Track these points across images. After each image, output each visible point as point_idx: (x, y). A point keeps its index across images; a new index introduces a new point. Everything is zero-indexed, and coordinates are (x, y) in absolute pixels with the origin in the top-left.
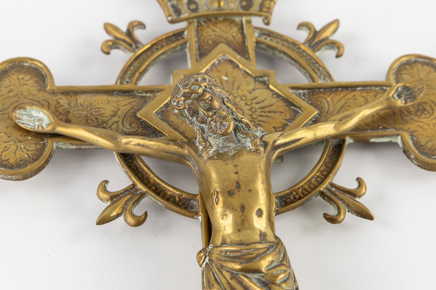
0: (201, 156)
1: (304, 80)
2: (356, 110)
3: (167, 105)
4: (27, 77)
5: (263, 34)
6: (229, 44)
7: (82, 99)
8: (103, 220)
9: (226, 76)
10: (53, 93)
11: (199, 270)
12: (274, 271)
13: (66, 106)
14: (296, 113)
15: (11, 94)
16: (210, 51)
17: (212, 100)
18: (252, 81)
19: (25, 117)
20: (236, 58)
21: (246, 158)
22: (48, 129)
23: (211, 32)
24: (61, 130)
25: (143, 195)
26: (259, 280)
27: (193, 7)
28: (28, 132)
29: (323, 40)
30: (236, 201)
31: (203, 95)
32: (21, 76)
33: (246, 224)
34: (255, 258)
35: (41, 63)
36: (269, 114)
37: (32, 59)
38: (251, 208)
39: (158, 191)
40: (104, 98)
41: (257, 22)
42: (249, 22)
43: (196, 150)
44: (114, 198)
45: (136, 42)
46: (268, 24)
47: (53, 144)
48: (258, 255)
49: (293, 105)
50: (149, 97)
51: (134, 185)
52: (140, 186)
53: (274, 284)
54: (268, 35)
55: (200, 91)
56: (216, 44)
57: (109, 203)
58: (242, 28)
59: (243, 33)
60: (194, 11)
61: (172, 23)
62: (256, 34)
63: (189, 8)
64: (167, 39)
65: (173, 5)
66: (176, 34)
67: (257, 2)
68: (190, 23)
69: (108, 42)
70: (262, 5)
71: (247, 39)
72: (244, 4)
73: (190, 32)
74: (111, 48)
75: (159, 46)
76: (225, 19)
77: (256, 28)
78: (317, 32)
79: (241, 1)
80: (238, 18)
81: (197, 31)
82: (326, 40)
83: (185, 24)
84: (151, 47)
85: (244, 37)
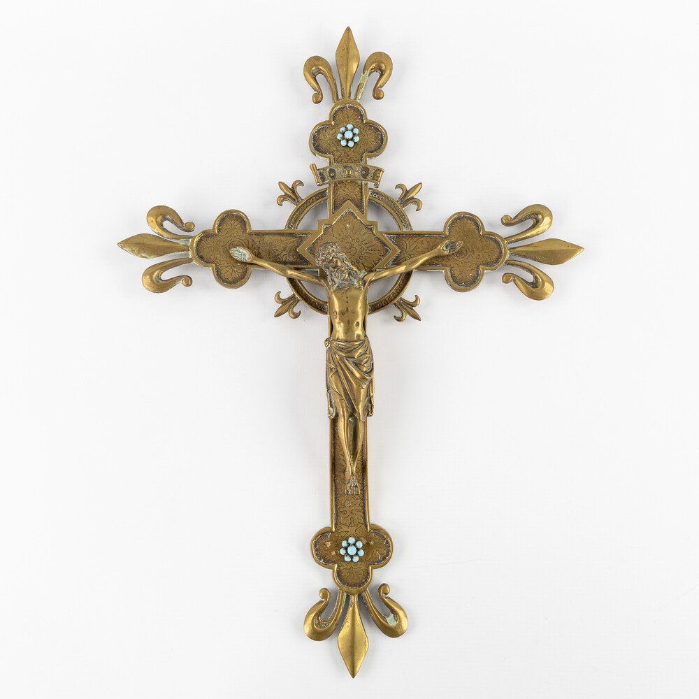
0: (330, 289)
1: (395, 228)
2: (419, 257)
3: (314, 244)
4: (236, 223)
5: (374, 193)
6: (352, 201)
7: (267, 238)
8: (278, 315)
9: (349, 224)
10: (250, 234)
11: (324, 349)
12: (361, 358)
13: (258, 243)
14: (387, 251)
15: (227, 235)
16: (341, 205)
17: (337, 262)
18: (364, 228)
19: (236, 252)
20: (356, 211)
21: (353, 292)
22: (248, 261)
23: (342, 192)
24: (255, 262)
25: (299, 301)
26: (353, 362)
27: (332, 174)
28: (238, 261)
29: (410, 199)
30: (346, 317)
31: (332, 260)
32: (232, 222)
33: (350, 330)
34: (352, 350)
35: (243, 214)
36: (371, 252)
37: (238, 211)
38: (353, 323)
39: (307, 299)
40: (279, 238)
41: (371, 185)
42: (366, 185)
43: (328, 285)
44: (284, 302)
45: (297, 197)
46: (377, 187)
47: (252, 268)
48: (354, 349)
49: (386, 245)
50: (304, 237)
51: (294, 295)
52: (297, 296)
53: (360, 364)
54: (377, 194)
55: (331, 258)
56: (345, 200)
57: (281, 305)
58: (361, 189)
59: (361, 192)
60: (333, 177)
61: (319, 185)
62: (370, 193)
63: (330, 176)
64: (316, 195)
65: (320, 174)
66: (321, 193)
67: (372, 172)
68: (330, 185)
69: (281, 196)
70: (375, 174)
71: (364, 197)
72: (364, 172)
73: (330, 191)
74: (282, 201)
75: (311, 201)
76: (352, 182)
77: (370, 189)
78: (407, 192)
79: (362, 171)
80: (359, 182)
81: (334, 190)
82: (413, 198)
83: (327, 186)
84: (306, 202)
85: (362, 196)
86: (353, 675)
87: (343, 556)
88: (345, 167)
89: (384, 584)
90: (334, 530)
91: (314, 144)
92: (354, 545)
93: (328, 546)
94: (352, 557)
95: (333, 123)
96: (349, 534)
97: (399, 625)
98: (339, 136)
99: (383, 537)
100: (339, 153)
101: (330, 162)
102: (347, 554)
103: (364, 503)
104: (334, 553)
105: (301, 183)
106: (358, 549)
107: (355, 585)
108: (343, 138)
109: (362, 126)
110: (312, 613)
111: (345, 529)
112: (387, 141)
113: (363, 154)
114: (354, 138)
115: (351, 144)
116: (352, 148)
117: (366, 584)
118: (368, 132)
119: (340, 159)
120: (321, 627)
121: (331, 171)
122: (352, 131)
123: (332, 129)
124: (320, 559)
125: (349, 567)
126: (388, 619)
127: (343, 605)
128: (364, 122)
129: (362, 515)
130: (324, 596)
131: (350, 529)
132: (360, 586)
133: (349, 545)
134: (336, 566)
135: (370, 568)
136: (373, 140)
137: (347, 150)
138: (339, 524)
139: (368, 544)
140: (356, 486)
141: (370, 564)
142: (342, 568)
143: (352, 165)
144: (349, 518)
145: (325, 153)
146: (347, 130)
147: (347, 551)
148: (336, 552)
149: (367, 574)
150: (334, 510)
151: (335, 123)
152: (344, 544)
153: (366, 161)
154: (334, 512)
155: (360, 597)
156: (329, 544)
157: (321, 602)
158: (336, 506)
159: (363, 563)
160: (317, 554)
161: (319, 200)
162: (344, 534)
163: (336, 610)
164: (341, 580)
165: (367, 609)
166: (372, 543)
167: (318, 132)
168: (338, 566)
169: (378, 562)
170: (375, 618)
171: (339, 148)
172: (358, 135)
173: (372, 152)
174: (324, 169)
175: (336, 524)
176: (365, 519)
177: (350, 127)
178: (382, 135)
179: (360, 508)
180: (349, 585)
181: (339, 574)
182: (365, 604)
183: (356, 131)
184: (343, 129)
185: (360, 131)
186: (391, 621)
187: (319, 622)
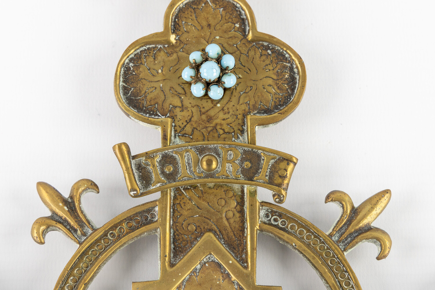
5: (273, 213)
6: (220, 233)
16: (191, 244)
20: (227, 260)
23: (195, 211)
27: (170, 169)
29: (362, 230)
41: (265, 195)
42: (253, 194)
46: (281, 201)
54: (280, 216)
56: (200, 232)
58: (241, 203)
59: (242, 212)
60: (171, 177)
61: (136, 196)
62: (262, 213)
63: (163, 172)
64: (129, 219)
65: (139, 167)
66: (141, 213)
67: (266, 164)
68: (164, 194)
69: (40, 221)
70: (274, 170)
71: (248, 224)
72: (247, 164)
73: (163, 210)
74: (44, 233)
75: (116, 232)
76: (218, 186)
77: (263, 203)
78: (355, 211)
79: (243, 160)
80: (237, 187)
81: (174, 207)
82: (369, 229)
83: (157, 195)
84: (105, 235)
85: (243, 221)
88: (201, 151)
91: (126, 90)
95: (173, 38)
98: (187, 74)
100: (186, 114)
101: (165, 138)
105: (93, 186)
108: (197, 78)
109: (244, 50)
112: (303, 87)
113: (244, 116)
114: (225, 79)
115: (216, 93)
116: (219, 101)
118: (257, 60)
119: (188, 129)
121: (167, 159)
122: (218, 60)
123: (169, 54)
128: (250, 37)
136: (270, 81)
137: (207, 105)
143: (219, 145)
145: (152, 112)
146: (206, 59)
151: (179, 40)
153: (253, 133)
161: (137, 232)
167: (137, 59)
171: (187, 102)
172: (234, 71)
173: (268, 111)
174: (148, 155)
177: (213, 50)
178: (291, 69)
183: (229, 61)
184: (195, 56)
185: (238, 60)
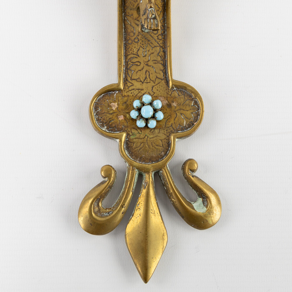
86: (146, 279)
87: (134, 121)
89: (190, 160)
90: (122, 87)
92: (151, 104)
93: (114, 109)
94: (147, 120)
96: (143, 92)
97: (210, 212)
99: (191, 96)
102: (140, 116)
103: (164, 52)
104: (121, 118)
106: (155, 111)
107: (151, 160)
110: (89, 198)
111: (137, 85)
117: (165, 159)
120: (102, 216)
124: (103, 126)
125: (142, 136)
126: (195, 205)
127: (133, 186)
129: (162, 68)
130: (107, 175)
131: (144, 86)
132: (157, 161)
133: (143, 104)
134: (124, 135)
135: (172, 137)
138: (129, 79)
139: (169, 105)
140: (155, 18)
141: (172, 132)
142: (132, 137)
144: (144, 70)
147: (140, 113)
148: (125, 116)
149: (168, 146)
150: (123, 61)
152: (136, 103)
154: (123, 63)
155: (157, 175)
156: (115, 106)
157: (103, 183)
158: (126, 56)
159: (162, 131)
160: (98, 120)
162: (136, 92)
163: (123, 194)
164: (131, 153)
165: (167, 192)
166: (174, 104)
168: (128, 135)
169: (182, 130)
170: (177, 203)
175: (126, 80)
176: (165, 73)
179: (159, 59)
180: (142, 160)
181: (128, 145)
182: (164, 185)
186: (198, 207)
187: (99, 210)
